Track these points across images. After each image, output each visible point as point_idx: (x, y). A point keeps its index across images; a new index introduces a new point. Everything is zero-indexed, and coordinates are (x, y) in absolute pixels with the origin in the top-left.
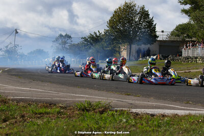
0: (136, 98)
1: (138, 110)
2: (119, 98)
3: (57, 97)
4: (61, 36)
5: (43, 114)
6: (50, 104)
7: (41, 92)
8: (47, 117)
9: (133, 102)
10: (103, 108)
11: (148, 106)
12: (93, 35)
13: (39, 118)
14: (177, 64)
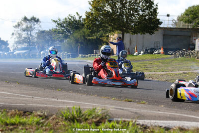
0: (141, 105)
1: (146, 121)
2: (117, 105)
3: (33, 102)
4: (25, 19)
5: (17, 125)
6: (25, 112)
7: (8, 95)
8: (22, 129)
9: (138, 110)
10: (98, 119)
11: (159, 117)
12: (70, 19)
13: (11, 130)
14: (189, 60)
